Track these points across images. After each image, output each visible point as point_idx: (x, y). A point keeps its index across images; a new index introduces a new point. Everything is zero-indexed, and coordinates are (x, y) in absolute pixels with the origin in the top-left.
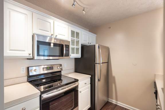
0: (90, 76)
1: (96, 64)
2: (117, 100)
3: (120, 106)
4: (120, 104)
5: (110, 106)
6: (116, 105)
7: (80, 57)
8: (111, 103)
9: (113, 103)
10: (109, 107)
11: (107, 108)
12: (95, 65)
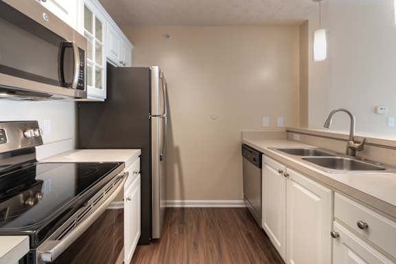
0: (138, 152)
1: (152, 118)
2: (182, 198)
3: (191, 208)
4: (190, 203)
5: (174, 215)
6: (183, 209)
7: (103, 100)
8: (173, 208)
9: (176, 208)
10: (173, 219)
11: (170, 222)
12: (150, 120)
